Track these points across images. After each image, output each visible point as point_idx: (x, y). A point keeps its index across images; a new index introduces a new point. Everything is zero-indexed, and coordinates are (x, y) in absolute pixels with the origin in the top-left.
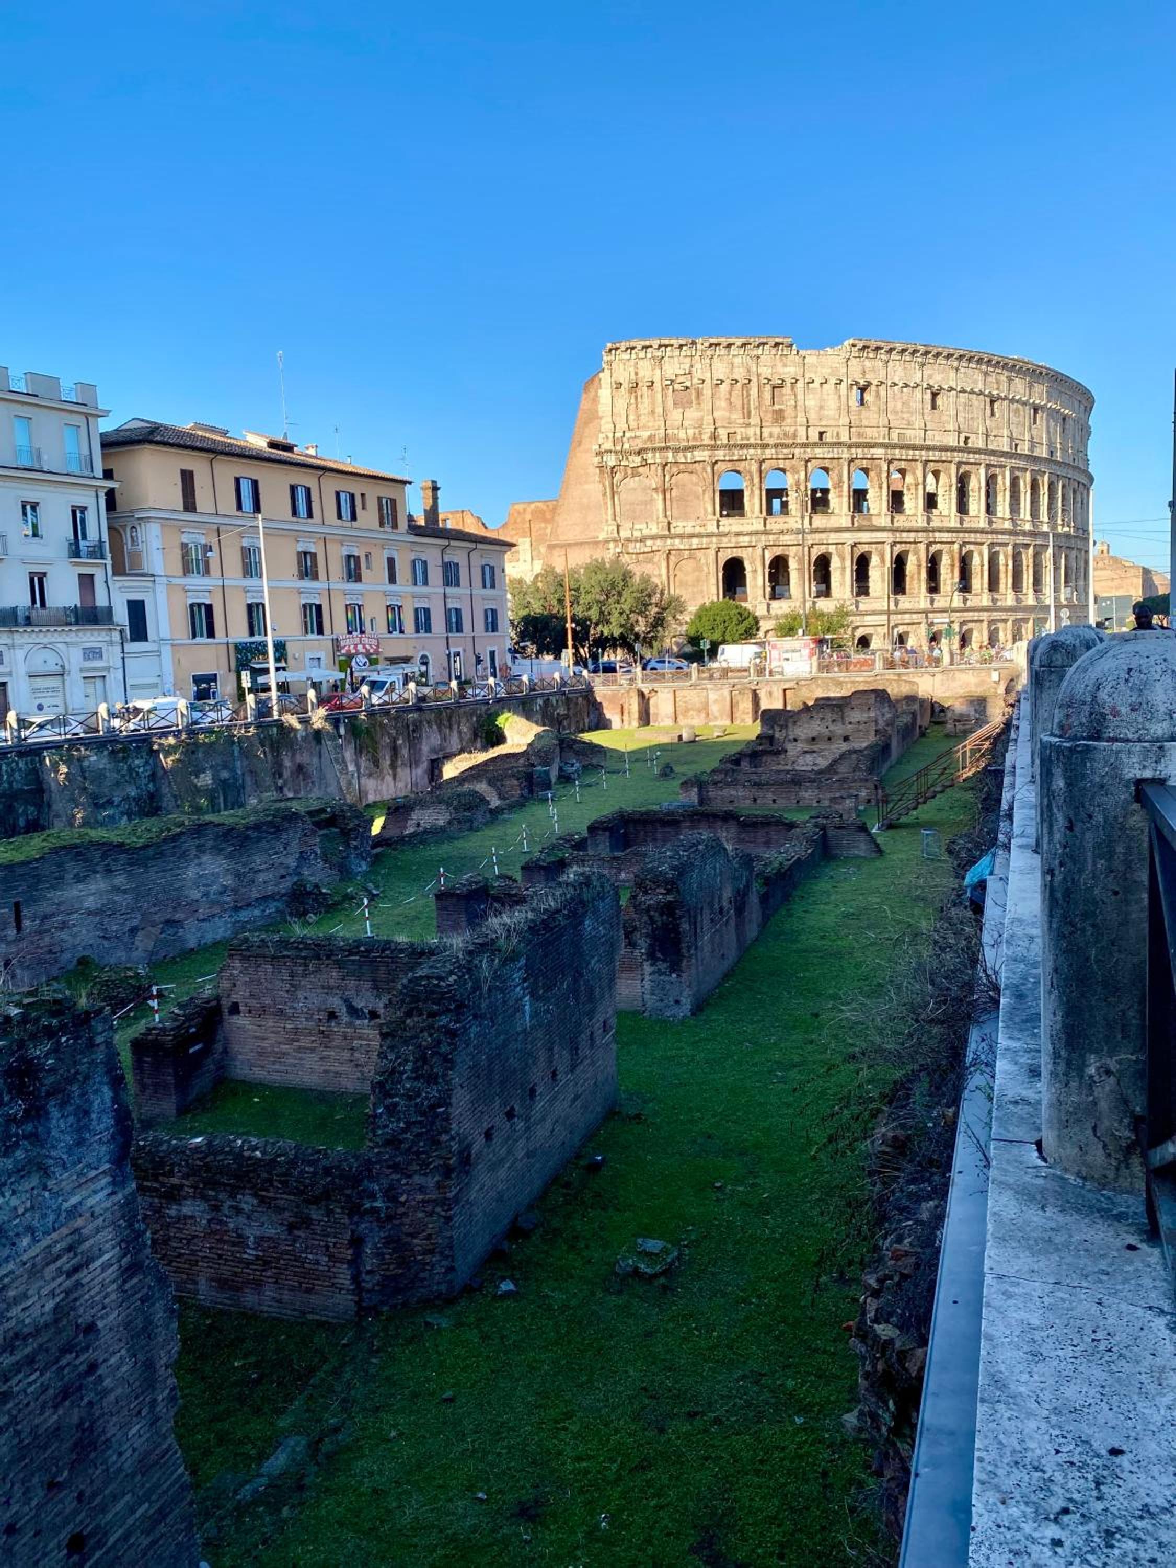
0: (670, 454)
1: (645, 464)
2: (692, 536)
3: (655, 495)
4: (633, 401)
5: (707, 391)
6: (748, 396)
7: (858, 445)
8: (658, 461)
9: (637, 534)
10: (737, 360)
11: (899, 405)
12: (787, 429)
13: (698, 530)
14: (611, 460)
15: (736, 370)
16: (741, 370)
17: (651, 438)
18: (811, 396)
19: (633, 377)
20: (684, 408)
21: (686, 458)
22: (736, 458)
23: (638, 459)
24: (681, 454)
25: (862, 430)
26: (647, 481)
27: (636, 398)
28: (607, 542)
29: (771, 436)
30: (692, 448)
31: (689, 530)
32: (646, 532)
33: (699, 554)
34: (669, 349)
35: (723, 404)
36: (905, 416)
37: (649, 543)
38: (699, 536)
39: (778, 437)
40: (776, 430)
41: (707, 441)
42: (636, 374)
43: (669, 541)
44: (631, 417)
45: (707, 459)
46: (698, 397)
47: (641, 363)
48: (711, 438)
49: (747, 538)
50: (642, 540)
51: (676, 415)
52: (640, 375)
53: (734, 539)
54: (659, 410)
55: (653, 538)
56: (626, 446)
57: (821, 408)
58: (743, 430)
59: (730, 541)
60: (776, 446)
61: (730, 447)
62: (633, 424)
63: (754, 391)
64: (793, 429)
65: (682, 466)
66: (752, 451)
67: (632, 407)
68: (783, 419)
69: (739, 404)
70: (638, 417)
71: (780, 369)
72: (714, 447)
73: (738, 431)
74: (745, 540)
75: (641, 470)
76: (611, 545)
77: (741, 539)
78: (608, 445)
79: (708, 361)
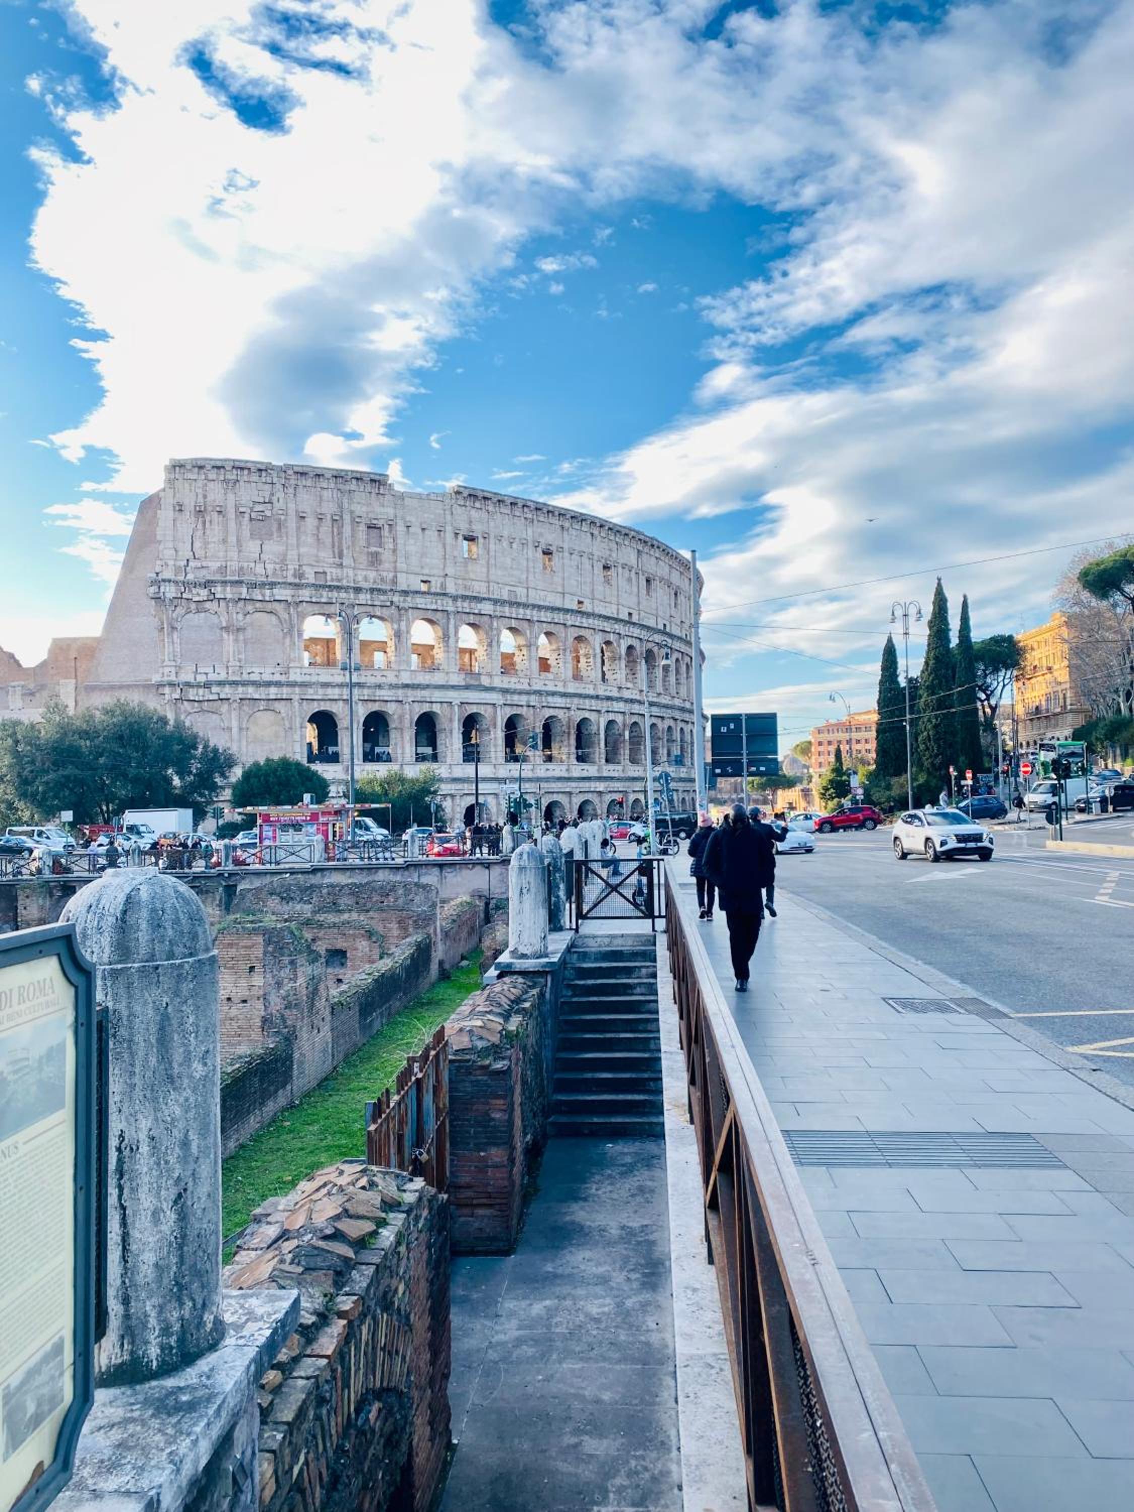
0: (244, 590)
1: (212, 597)
2: (269, 684)
3: (225, 635)
4: (200, 526)
5: (292, 523)
6: (340, 533)
7: (464, 598)
8: (229, 596)
9: (201, 679)
10: (326, 494)
11: (508, 561)
12: (385, 574)
13: (277, 677)
14: (170, 591)
15: (324, 504)
16: (331, 505)
17: (223, 570)
18: (412, 541)
19: (200, 499)
20: (261, 539)
21: (263, 595)
22: (324, 600)
23: (204, 593)
24: (257, 591)
25: (469, 583)
26: (215, 619)
27: (204, 523)
28: (160, 685)
29: (366, 579)
30: (272, 585)
31: (267, 677)
32: (212, 677)
33: (278, 706)
34: (246, 472)
35: (310, 540)
36: (515, 572)
37: (215, 689)
38: (278, 684)
39: (375, 582)
40: (372, 575)
41: (291, 579)
42: (205, 497)
43: (240, 689)
44: (197, 545)
45: (289, 599)
46: (279, 528)
47: (211, 485)
48: (295, 576)
49: (337, 691)
50: (207, 685)
51: (252, 547)
52: (208, 499)
53: (321, 691)
54: (232, 539)
55: (220, 683)
56: (190, 577)
57: (423, 555)
58: (334, 570)
59: (316, 693)
60: (372, 590)
61: (317, 587)
62: (199, 553)
63: (347, 530)
64: (391, 575)
65: (258, 605)
66: (343, 595)
67: (199, 533)
68: (380, 562)
69: (328, 541)
70: (206, 544)
71: (379, 510)
72: (297, 586)
73: (328, 570)
74: (334, 693)
75: (208, 605)
76: (167, 690)
77: (329, 691)
78: (168, 574)
79: (291, 490)
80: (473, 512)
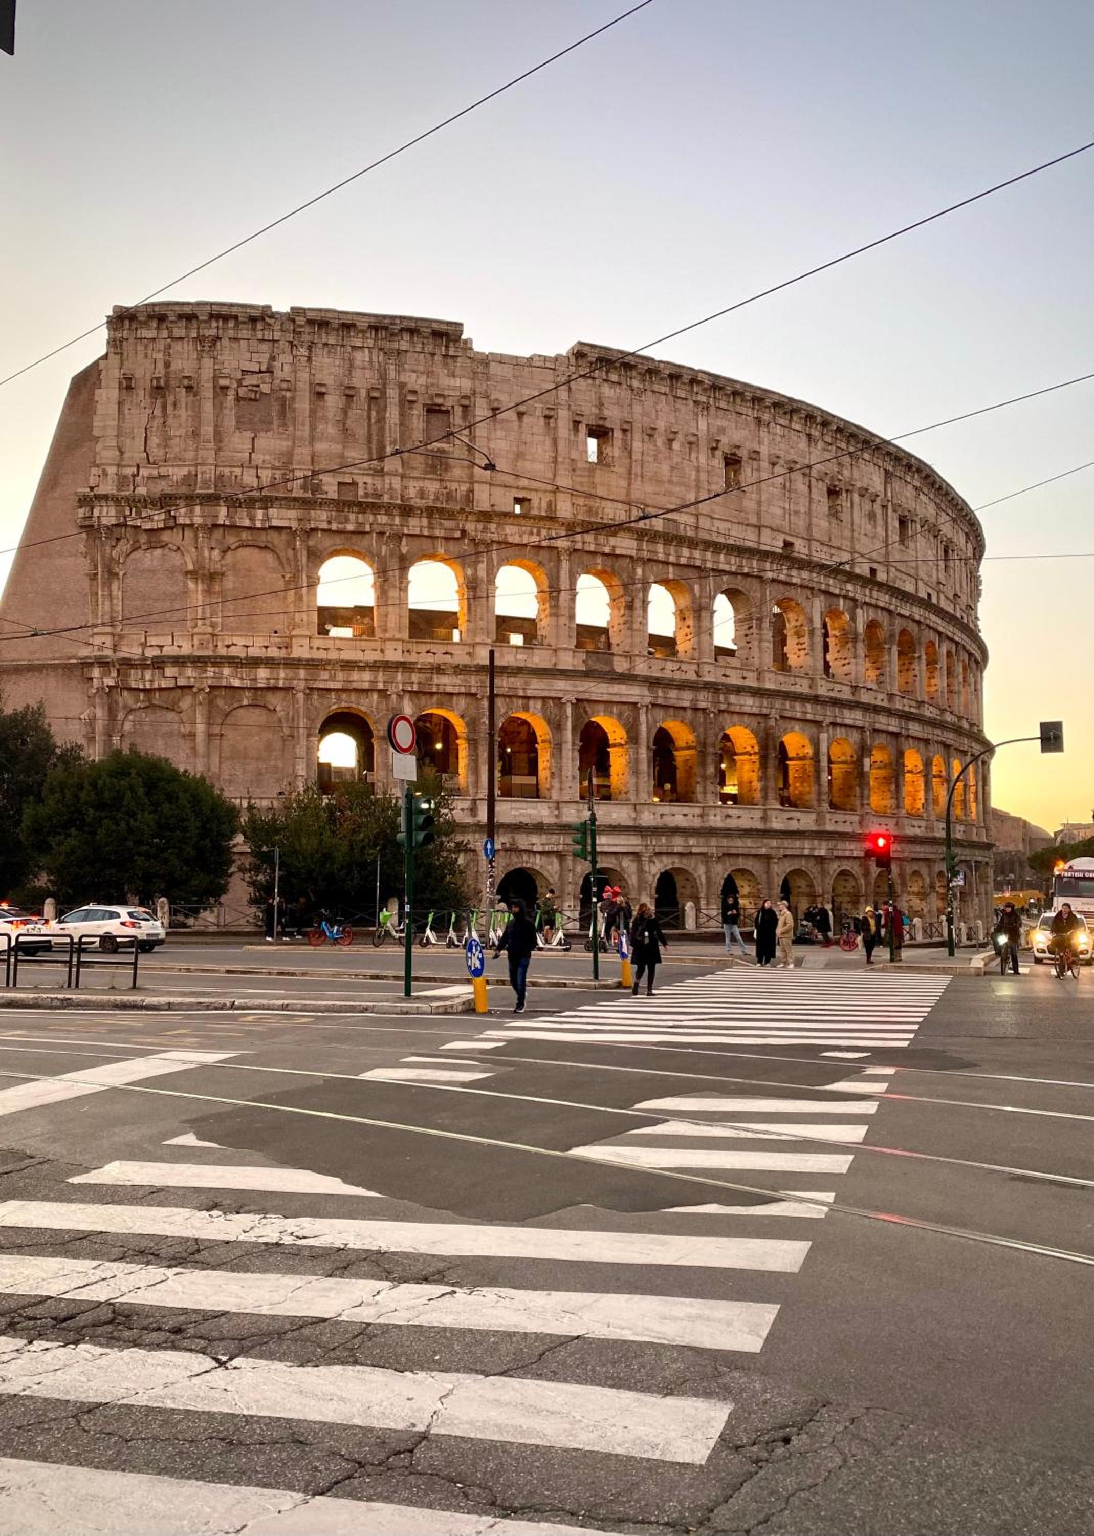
0: (223, 511)
1: (172, 526)
2: (255, 662)
3: (191, 585)
4: (158, 412)
5: (303, 405)
6: (381, 420)
7: (588, 527)
8: (198, 520)
9: (151, 653)
10: (361, 357)
11: (665, 468)
12: (454, 486)
13: (273, 652)
14: (107, 515)
15: (357, 373)
16: (368, 373)
17: (190, 479)
18: (500, 433)
19: (160, 371)
20: (254, 431)
21: (252, 519)
22: (350, 527)
23: (158, 519)
24: (243, 512)
25: (596, 503)
26: (176, 559)
27: (164, 407)
28: (86, 664)
29: (422, 494)
30: (267, 502)
31: (254, 652)
32: (169, 651)
33: (274, 700)
34: (231, 324)
35: (332, 430)
36: (677, 489)
37: (170, 671)
38: (270, 663)
39: (437, 499)
40: (432, 487)
41: (298, 493)
42: (167, 365)
43: (211, 671)
44: (154, 441)
45: (294, 525)
46: (283, 413)
47: (177, 347)
48: (304, 488)
49: (367, 676)
50: (158, 664)
51: (239, 442)
52: (173, 367)
53: (340, 676)
54: (208, 430)
55: (179, 661)
56: (142, 491)
57: (520, 456)
58: (369, 480)
59: (333, 679)
60: (430, 512)
61: (341, 505)
62: (156, 453)
63: (392, 414)
64: (464, 488)
65: (244, 535)
66: (383, 519)
67: (157, 422)
68: (447, 468)
69: (361, 432)
70: (166, 442)
71: (445, 381)
72: (307, 504)
73: (360, 480)
74: (363, 679)
75: (166, 537)
76: (96, 672)
77: (355, 676)
78: (108, 488)
79: (303, 351)
80: (607, 390)
